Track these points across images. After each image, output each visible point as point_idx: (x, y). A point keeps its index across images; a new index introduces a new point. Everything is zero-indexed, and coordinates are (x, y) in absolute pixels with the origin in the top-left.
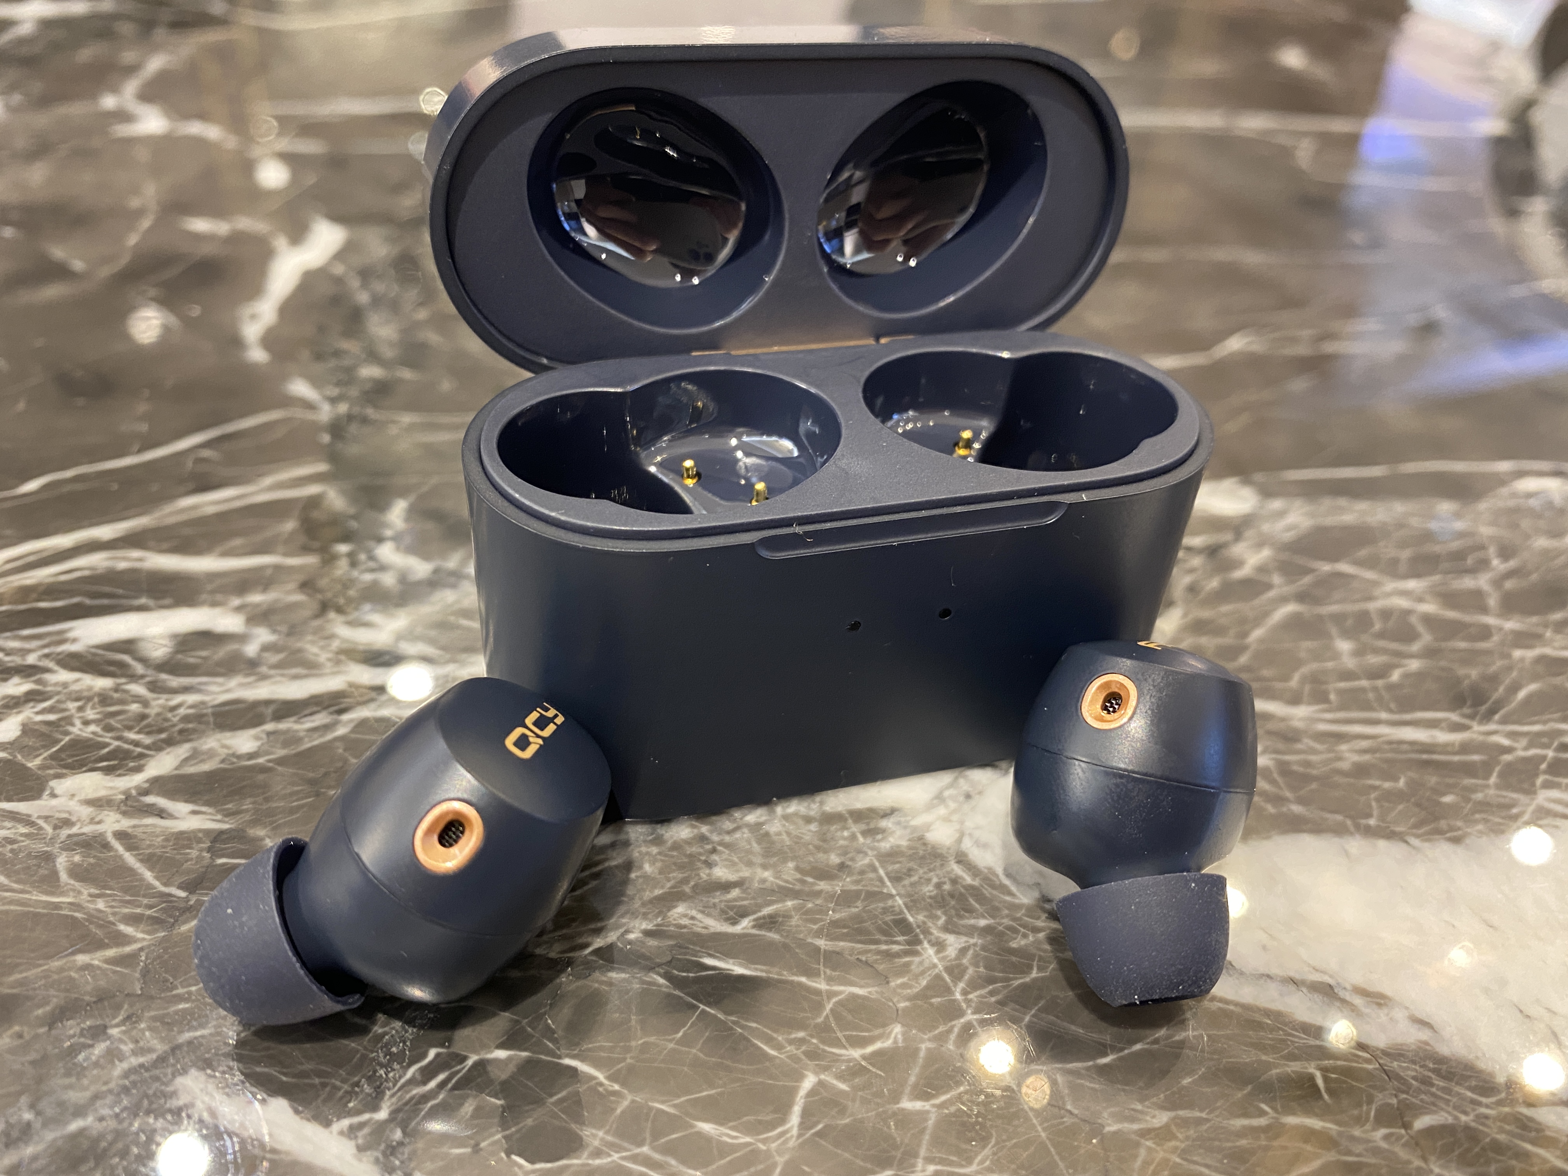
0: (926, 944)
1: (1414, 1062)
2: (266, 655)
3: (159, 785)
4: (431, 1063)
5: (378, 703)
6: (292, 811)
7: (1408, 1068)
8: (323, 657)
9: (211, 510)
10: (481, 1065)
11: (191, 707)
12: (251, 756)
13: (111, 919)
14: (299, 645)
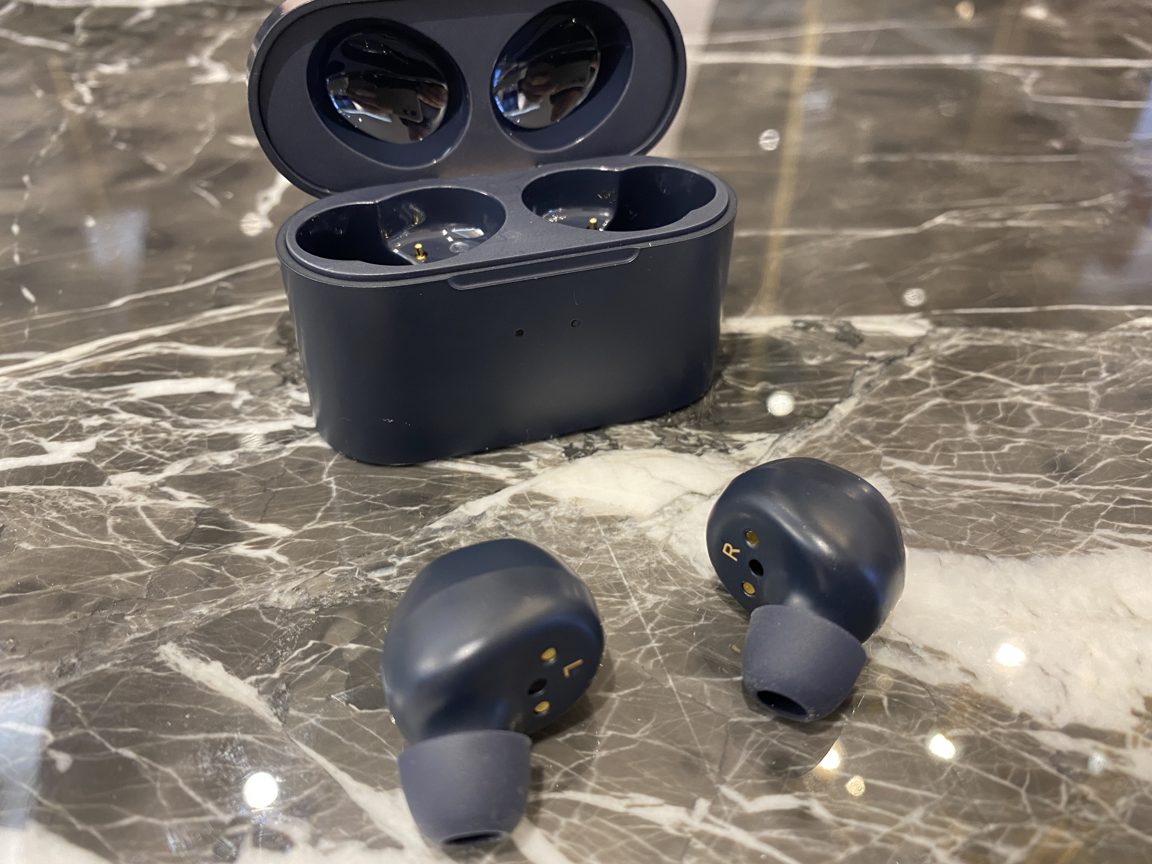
0: (633, 599)
1: (955, 695)
2: (245, 407)
3: (171, 481)
4: (309, 648)
5: (309, 438)
6: (248, 499)
7: (949, 699)
8: (280, 409)
9: (223, 319)
10: (340, 652)
11: (196, 436)
12: (228, 466)
13: (134, 555)
14: (266, 402)
